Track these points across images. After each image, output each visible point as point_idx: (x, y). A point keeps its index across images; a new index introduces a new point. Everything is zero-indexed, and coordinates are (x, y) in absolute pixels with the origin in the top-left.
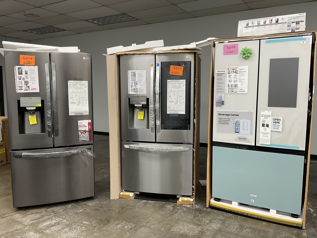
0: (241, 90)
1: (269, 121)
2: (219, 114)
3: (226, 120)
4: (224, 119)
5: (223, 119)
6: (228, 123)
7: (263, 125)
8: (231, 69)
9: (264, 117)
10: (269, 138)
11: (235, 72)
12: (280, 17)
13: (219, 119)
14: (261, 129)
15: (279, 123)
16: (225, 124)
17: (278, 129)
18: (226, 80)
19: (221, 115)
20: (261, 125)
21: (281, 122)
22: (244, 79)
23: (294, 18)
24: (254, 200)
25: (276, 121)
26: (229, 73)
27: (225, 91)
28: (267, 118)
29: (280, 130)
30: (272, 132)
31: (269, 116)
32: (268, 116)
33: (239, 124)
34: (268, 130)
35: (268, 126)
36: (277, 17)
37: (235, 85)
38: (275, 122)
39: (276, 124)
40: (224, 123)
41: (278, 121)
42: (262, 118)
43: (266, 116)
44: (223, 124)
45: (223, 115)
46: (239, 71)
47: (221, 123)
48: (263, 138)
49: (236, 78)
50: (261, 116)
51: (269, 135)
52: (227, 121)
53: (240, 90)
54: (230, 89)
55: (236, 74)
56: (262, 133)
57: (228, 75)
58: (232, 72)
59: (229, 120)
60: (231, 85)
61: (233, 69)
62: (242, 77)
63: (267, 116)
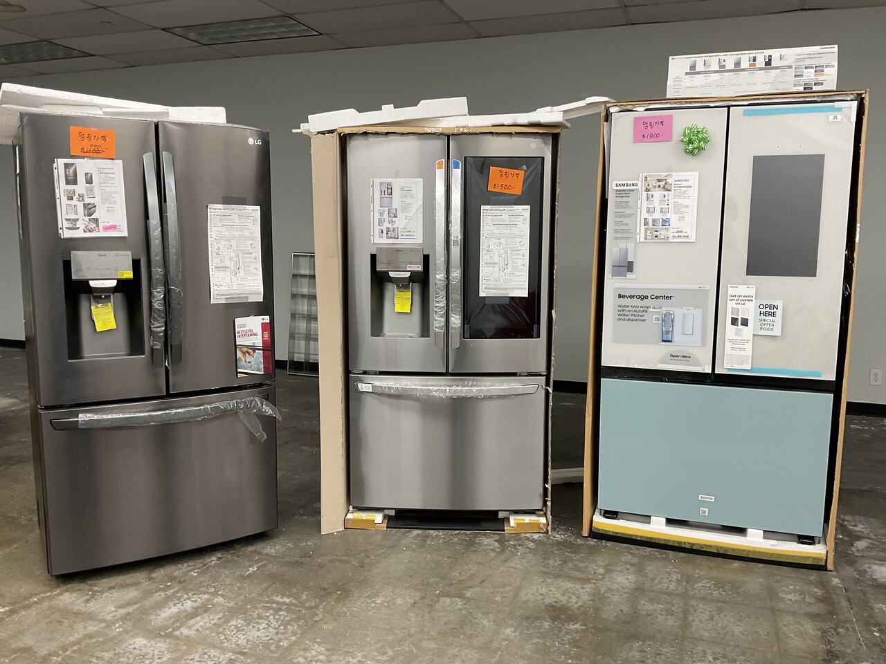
0: (680, 234)
1: (750, 311)
2: (620, 296)
3: (637, 309)
4: (633, 309)
5: (630, 308)
6: (642, 318)
7: (734, 321)
8: (654, 180)
9: (736, 302)
10: (749, 352)
11: (664, 187)
12: (775, 53)
13: (620, 308)
14: (729, 332)
15: (774, 314)
16: (636, 320)
17: (772, 329)
18: (639, 206)
19: (624, 297)
20: (729, 321)
21: (779, 313)
22: (688, 206)
23: (809, 55)
24: (707, 509)
25: (767, 311)
26: (649, 191)
27: (638, 236)
28: (743, 302)
29: (777, 331)
30: (755, 337)
31: (750, 298)
32: (747, 299)
33: (672, 321)
34: (747, 332)
35: (745, 322)
36: (767, 52)
37: (663, 220)
38: (764, 314)
39: (767, 318)
40: (632, 317)
41: (772, 311)
42: (731, 304)
43: (740, 298)
44: (629, 320)
45: (631, 297)
46: (673, 186)
47: (623, 318)
48: (734, 353)
49: (667, 202)
50: (729, 298)
51: (749, 346)
52: (640, 314)
53: (677, 235)
54: (649, 232)
55: (666, 193)
56: (731, 340)
57: (645, 194)
58: (655, 187)
59: (646, 311)
60: (654, 221)
61: (660, 181)
62: (680, 201)
63: (743, 298)
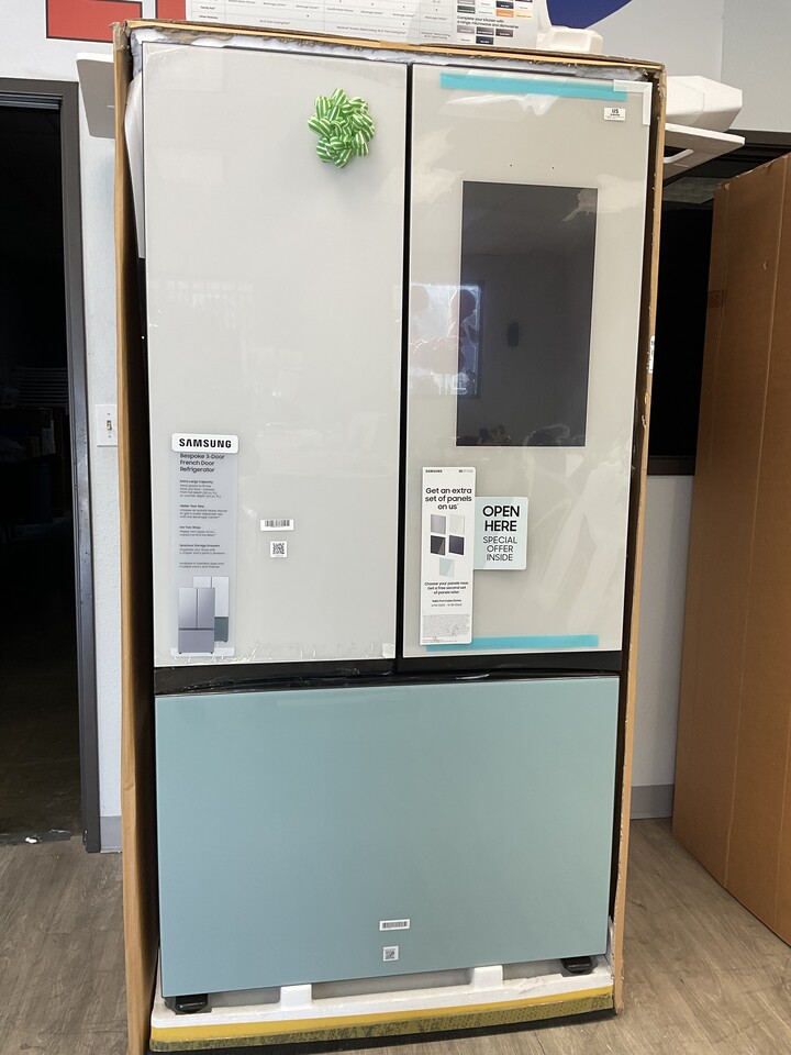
1: (465, 521)
7: (437, 544)
9: (439, 503)
10: (467, 608)
14: (428, 565)
15: (511, 526)
17: (509, 558)
20: (426, 544)
21: (521, 522)
25: (499, 519)
28: (452, 503)
29: (519, 561)
31: (466, 495)
32: (461, 495)
34: (462, 567)
35: (458, 546)
38: (494, 526)
39: (500, 534)
41: (509, 519)
42: (430, 509)
43: (447, 495)
48: (438, 611)
50: (425, 495)
51: (466, 596)
56: (431, 585)
63: (452, 495)
